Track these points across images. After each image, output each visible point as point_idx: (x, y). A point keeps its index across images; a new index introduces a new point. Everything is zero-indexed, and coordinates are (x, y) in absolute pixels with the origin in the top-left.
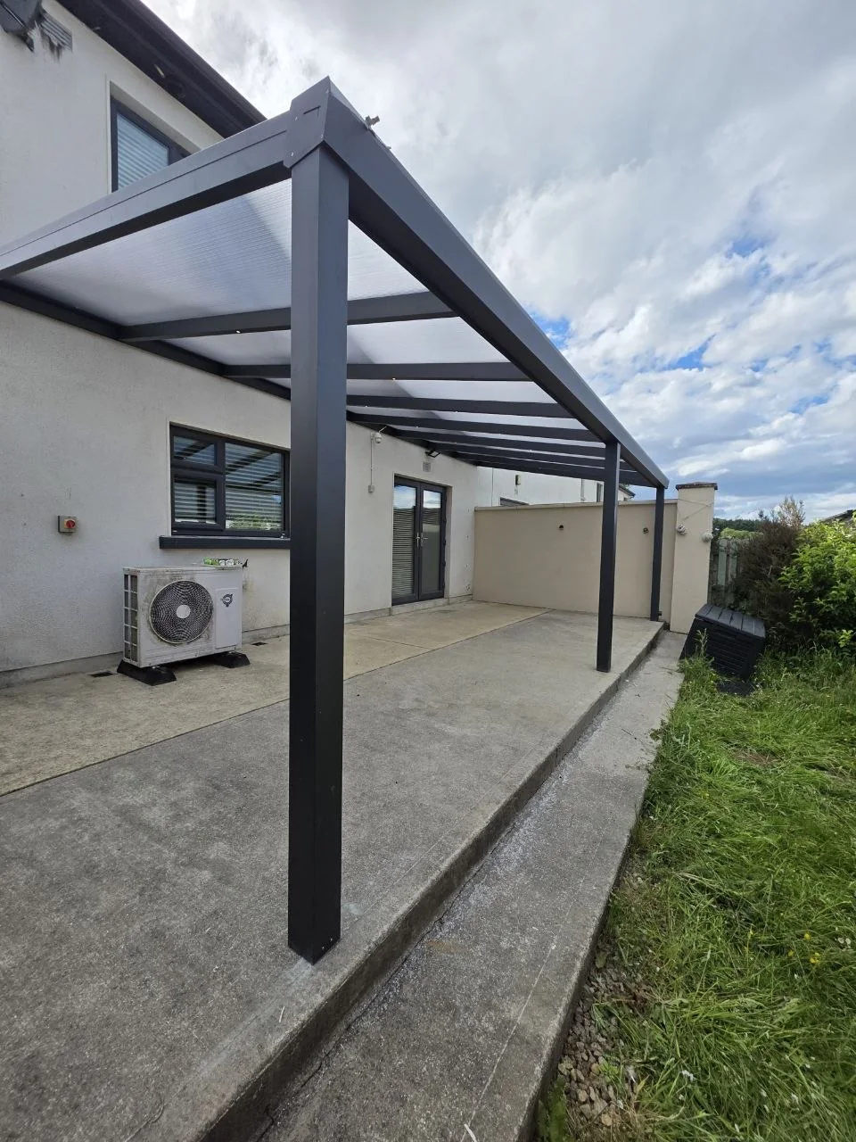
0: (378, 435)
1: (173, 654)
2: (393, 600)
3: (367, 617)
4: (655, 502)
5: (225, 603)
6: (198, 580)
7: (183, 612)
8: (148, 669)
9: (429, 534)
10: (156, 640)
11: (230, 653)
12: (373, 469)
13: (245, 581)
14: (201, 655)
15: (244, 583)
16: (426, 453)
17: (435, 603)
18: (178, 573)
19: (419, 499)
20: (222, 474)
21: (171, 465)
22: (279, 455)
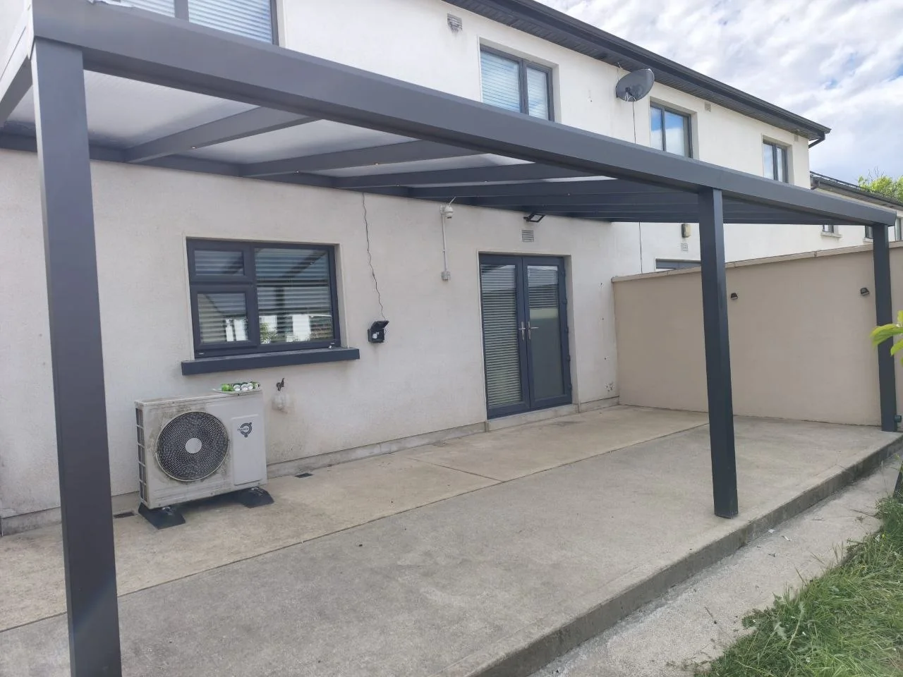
0: (449, 208)
1: (184, 494)
2: (488, 410)
3: (452, 436)
4: (872, 248)
5: (242, 433)
6: (211, 409)
8: (158, 510)
10: (166, 480)
11: (253, 489)
12: (446, 250)
13: (282, 404)
14: (219, 493)
15: (280, 406)
16: (525, 218)
17: (556, 411)
18: (186, 403)
19: (520, 277)
20: (251, 283)
21: (191, 283)
22: (322, 252)
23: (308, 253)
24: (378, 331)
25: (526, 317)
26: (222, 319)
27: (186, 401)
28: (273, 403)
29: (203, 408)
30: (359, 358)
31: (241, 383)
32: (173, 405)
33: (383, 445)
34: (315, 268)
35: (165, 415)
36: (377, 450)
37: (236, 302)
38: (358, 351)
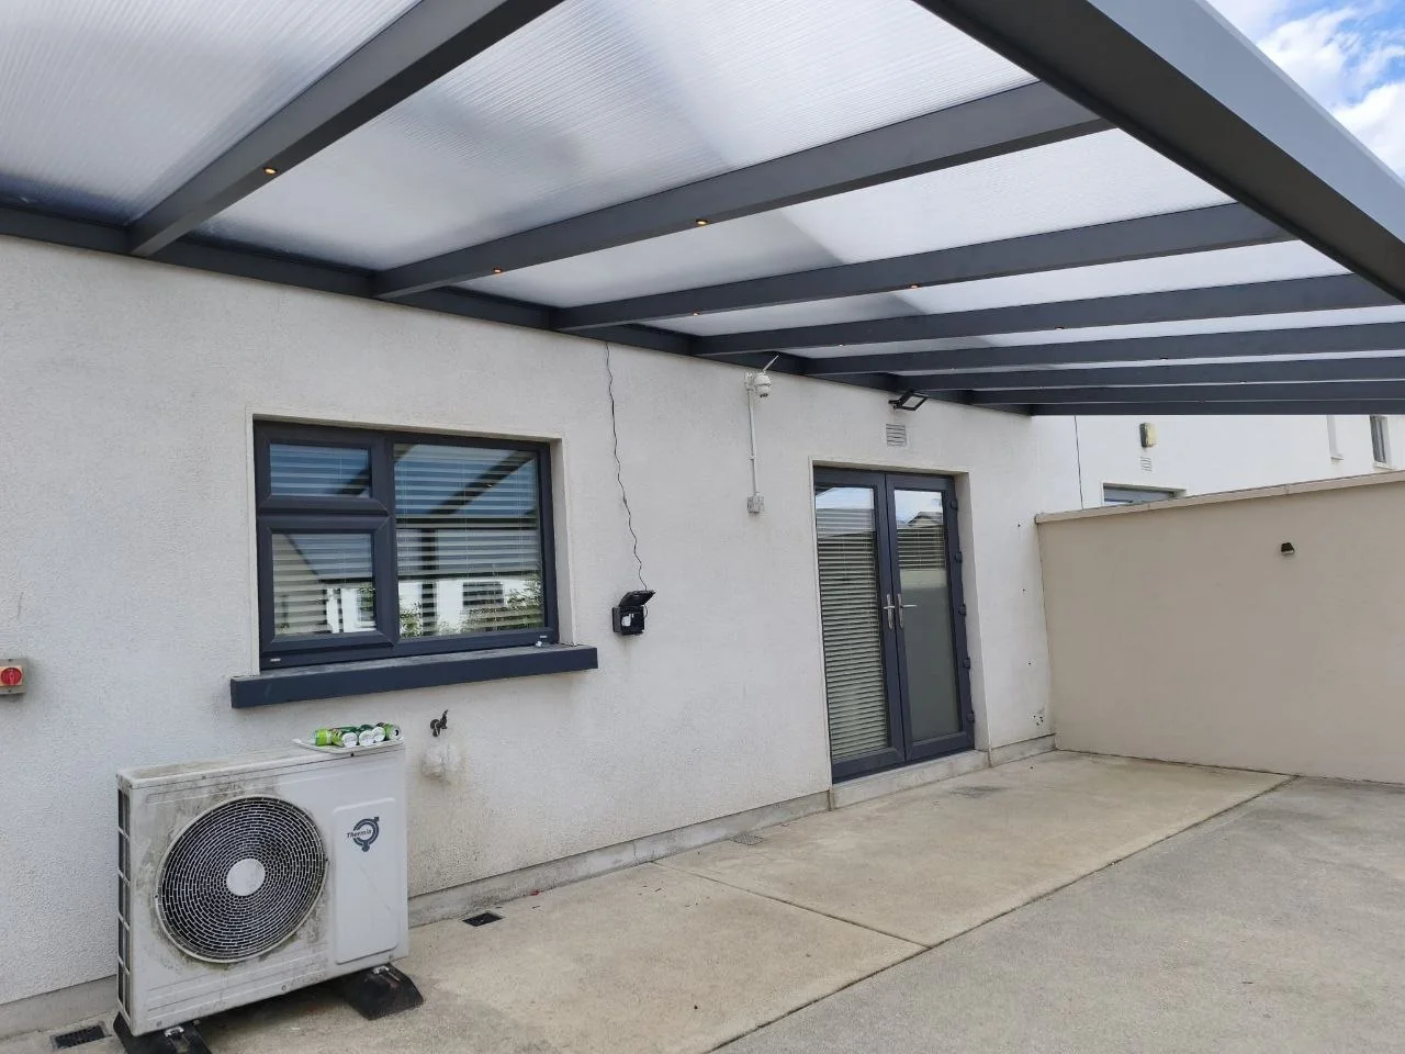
0: (763, 377)
1: (222, 991)
2: (834, 767)
3: (770, 820)
5: (358, 841)
6: (290, 791)
7: (245, 877)
8: (154, 1038)
9: (920, 594)
10: (176, 961)
11: (377, 971)
12: (755, 457)
13: (443, 764)
14: (299, 985)
15: (438, 770)
16: (890, 402)
17: (951, 765)
18: (232, 779)
19: (883, 510)
20: (385, 514)
21: (260, 511)
22: (523, 455)
23: (498, 456)
24: (631, 613)
25: (895, 587)
26: (321, 587)
27: (231, 773)
28: (423, 763)
29: (272, 789)
30: (595, 665)
31: (358, 726)
32: (203, 783)
33: (638, 844)
34: (511, 486)
35: (180, 809)
36: (627, 856)
37: (352, 553)
38: (594, 651)
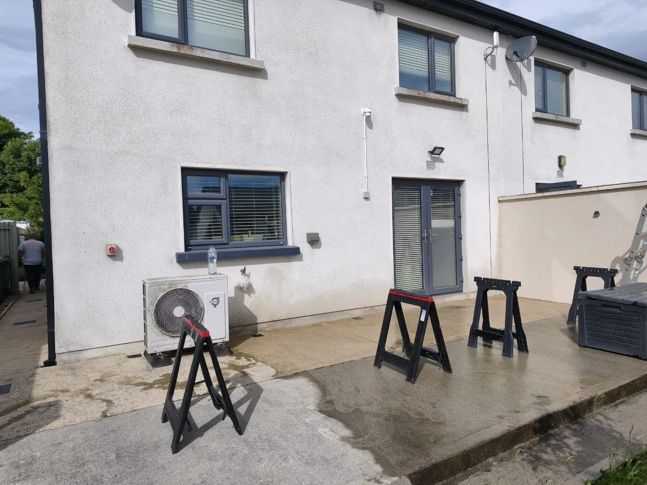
3: (367, 313)
5: (213, 304)
6: (191, 287)
7: (179, 312)
8: (154, 355)
9: (441, 230)
10: (160, 334)
11: (219, 344)
12: (367, 176)
15: (242, 286)
16: (429, 152)
17: (450, 298)
18: (174, 282)
20: (225, 199)
21: (184, 199)
22: (276, 177)
23: (266, 178)
25: (429, 227)
29: (186, 286)
30: (300, 256)
32: (166, 283)
35: (160, 290)
38: (298, 248)
